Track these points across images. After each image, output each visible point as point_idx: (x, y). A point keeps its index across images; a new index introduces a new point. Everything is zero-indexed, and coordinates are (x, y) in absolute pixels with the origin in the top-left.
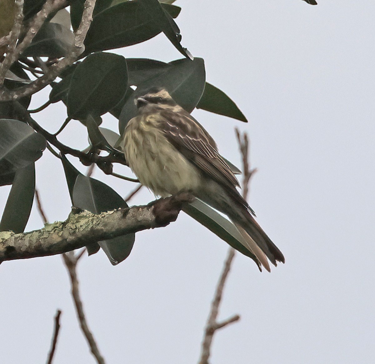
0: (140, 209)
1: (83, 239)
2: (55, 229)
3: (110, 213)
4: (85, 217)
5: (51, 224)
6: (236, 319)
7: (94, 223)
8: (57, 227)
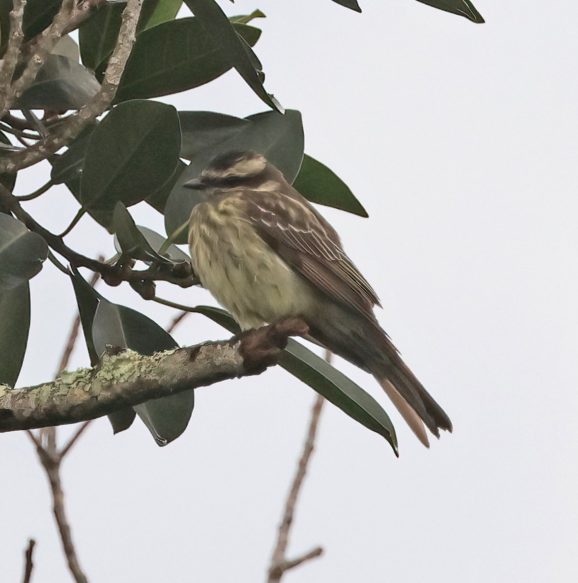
0: (219, 347)
1: (124, 396)
2: (78, 380)
3: (169, 354)
4: (128, 360)
5: (71, 374)
6: (317, 553)
7: (142, 370)
8: (82, 377)
